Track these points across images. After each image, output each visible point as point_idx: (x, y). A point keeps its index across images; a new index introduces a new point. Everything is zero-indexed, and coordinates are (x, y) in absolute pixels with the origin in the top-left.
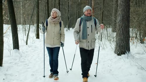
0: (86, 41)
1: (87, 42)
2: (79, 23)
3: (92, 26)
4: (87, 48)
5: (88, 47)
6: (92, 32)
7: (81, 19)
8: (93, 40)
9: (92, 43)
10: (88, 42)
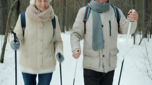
0: (98, 55)
1: (101, 56)
2: (84, 16)
3: (110, 22)
4: (100, 70)
5: (103, 67)
6: (110, 35)
7: (87, 8)
8: (113, 53)
9: (111, 58)
10: (103, 56)
